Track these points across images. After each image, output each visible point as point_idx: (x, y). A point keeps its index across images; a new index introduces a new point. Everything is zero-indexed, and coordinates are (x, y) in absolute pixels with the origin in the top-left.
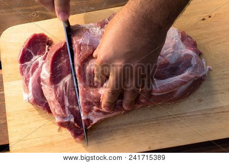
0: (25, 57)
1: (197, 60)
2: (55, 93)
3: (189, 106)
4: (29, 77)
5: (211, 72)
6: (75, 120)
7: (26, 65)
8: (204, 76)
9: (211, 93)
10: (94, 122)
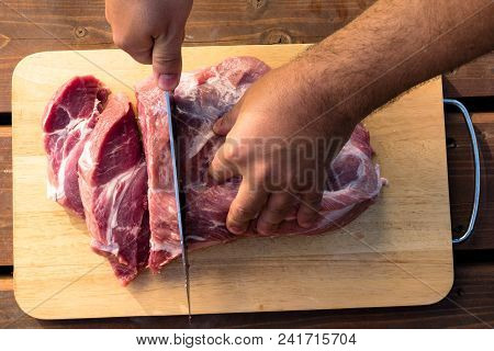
1: (367, 168)
2: (94, 201)
3: (339, 244)
4: (60, 158)
5: (385, 189)
7: (57, 136)
8: (375, 197)
9: (380, 226)
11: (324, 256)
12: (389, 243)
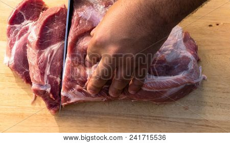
0: (16, 19)
1: (194, 65)
2: (38, 58)
4: (15, 40)
5: (205, 82)
6: (51, 91)
7: (15, 28)
8: (197, 83)
9: (201, 103)
10: (71, 102)
11: (163, 118)
12: (204, 114)
